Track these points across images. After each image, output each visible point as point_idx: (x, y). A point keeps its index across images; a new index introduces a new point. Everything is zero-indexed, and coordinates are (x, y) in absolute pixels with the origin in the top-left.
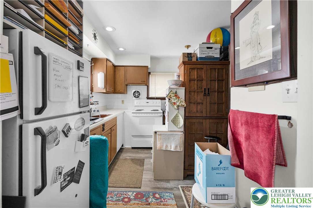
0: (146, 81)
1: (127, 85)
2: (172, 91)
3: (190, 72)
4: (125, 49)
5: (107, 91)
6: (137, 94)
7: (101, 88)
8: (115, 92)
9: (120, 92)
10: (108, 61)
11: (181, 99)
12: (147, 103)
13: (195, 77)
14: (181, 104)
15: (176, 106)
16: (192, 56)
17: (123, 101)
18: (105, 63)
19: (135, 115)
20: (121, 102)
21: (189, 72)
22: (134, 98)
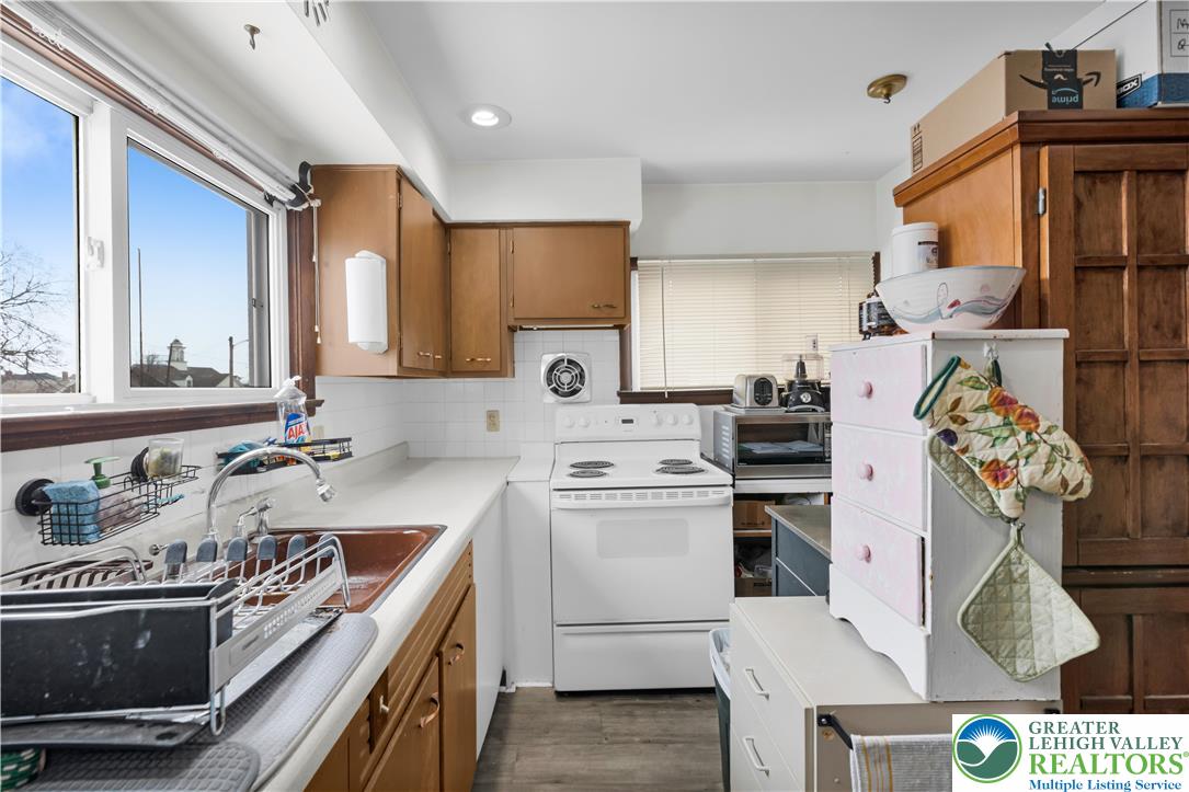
0: (618, 302)
1: (512, 330)
2: (967, 367)
3: (1078, 205)
4: (506, 118)
5: (405, 365)
6: (566, 378)
7: (364, 347)
8: (449, 368)
9: (479, 368)
10: (405, 185)
11: (1048, 432)
12: (624, 421)
13: (1117, 243)
14: (1054, 476)
15: (1012, 490)
16: (1081, 75)
17: (492, 419)
18: (393, 197)
19: (571, 501)
20: (482, 422)
21: (1070, 200)
22: (551, 398)
